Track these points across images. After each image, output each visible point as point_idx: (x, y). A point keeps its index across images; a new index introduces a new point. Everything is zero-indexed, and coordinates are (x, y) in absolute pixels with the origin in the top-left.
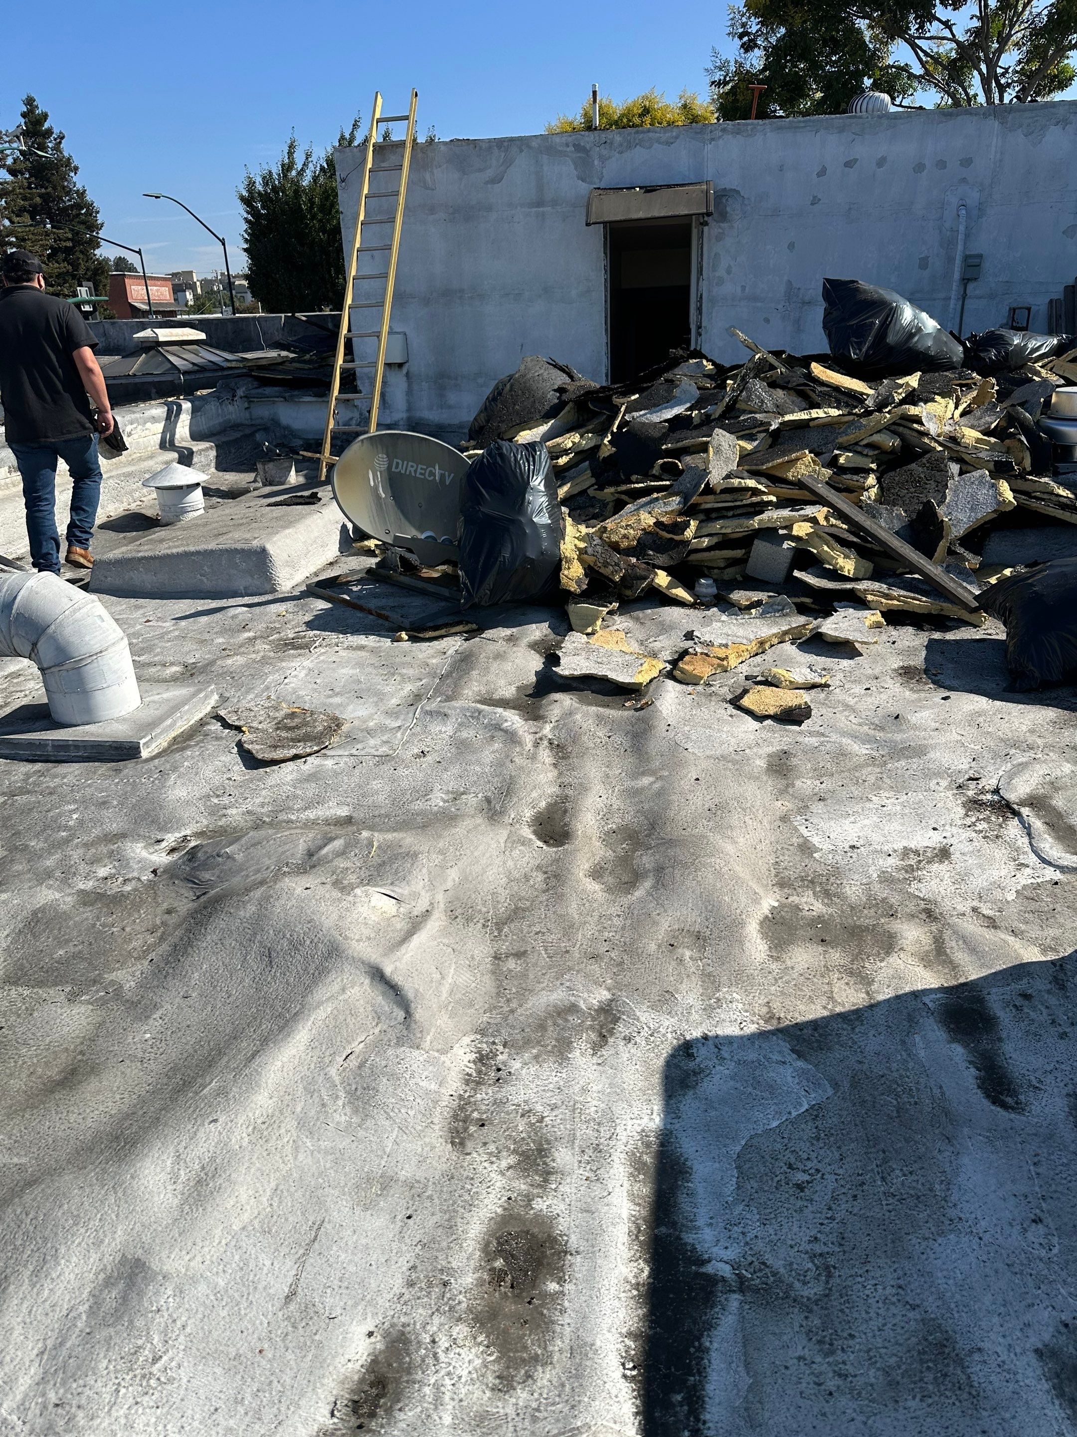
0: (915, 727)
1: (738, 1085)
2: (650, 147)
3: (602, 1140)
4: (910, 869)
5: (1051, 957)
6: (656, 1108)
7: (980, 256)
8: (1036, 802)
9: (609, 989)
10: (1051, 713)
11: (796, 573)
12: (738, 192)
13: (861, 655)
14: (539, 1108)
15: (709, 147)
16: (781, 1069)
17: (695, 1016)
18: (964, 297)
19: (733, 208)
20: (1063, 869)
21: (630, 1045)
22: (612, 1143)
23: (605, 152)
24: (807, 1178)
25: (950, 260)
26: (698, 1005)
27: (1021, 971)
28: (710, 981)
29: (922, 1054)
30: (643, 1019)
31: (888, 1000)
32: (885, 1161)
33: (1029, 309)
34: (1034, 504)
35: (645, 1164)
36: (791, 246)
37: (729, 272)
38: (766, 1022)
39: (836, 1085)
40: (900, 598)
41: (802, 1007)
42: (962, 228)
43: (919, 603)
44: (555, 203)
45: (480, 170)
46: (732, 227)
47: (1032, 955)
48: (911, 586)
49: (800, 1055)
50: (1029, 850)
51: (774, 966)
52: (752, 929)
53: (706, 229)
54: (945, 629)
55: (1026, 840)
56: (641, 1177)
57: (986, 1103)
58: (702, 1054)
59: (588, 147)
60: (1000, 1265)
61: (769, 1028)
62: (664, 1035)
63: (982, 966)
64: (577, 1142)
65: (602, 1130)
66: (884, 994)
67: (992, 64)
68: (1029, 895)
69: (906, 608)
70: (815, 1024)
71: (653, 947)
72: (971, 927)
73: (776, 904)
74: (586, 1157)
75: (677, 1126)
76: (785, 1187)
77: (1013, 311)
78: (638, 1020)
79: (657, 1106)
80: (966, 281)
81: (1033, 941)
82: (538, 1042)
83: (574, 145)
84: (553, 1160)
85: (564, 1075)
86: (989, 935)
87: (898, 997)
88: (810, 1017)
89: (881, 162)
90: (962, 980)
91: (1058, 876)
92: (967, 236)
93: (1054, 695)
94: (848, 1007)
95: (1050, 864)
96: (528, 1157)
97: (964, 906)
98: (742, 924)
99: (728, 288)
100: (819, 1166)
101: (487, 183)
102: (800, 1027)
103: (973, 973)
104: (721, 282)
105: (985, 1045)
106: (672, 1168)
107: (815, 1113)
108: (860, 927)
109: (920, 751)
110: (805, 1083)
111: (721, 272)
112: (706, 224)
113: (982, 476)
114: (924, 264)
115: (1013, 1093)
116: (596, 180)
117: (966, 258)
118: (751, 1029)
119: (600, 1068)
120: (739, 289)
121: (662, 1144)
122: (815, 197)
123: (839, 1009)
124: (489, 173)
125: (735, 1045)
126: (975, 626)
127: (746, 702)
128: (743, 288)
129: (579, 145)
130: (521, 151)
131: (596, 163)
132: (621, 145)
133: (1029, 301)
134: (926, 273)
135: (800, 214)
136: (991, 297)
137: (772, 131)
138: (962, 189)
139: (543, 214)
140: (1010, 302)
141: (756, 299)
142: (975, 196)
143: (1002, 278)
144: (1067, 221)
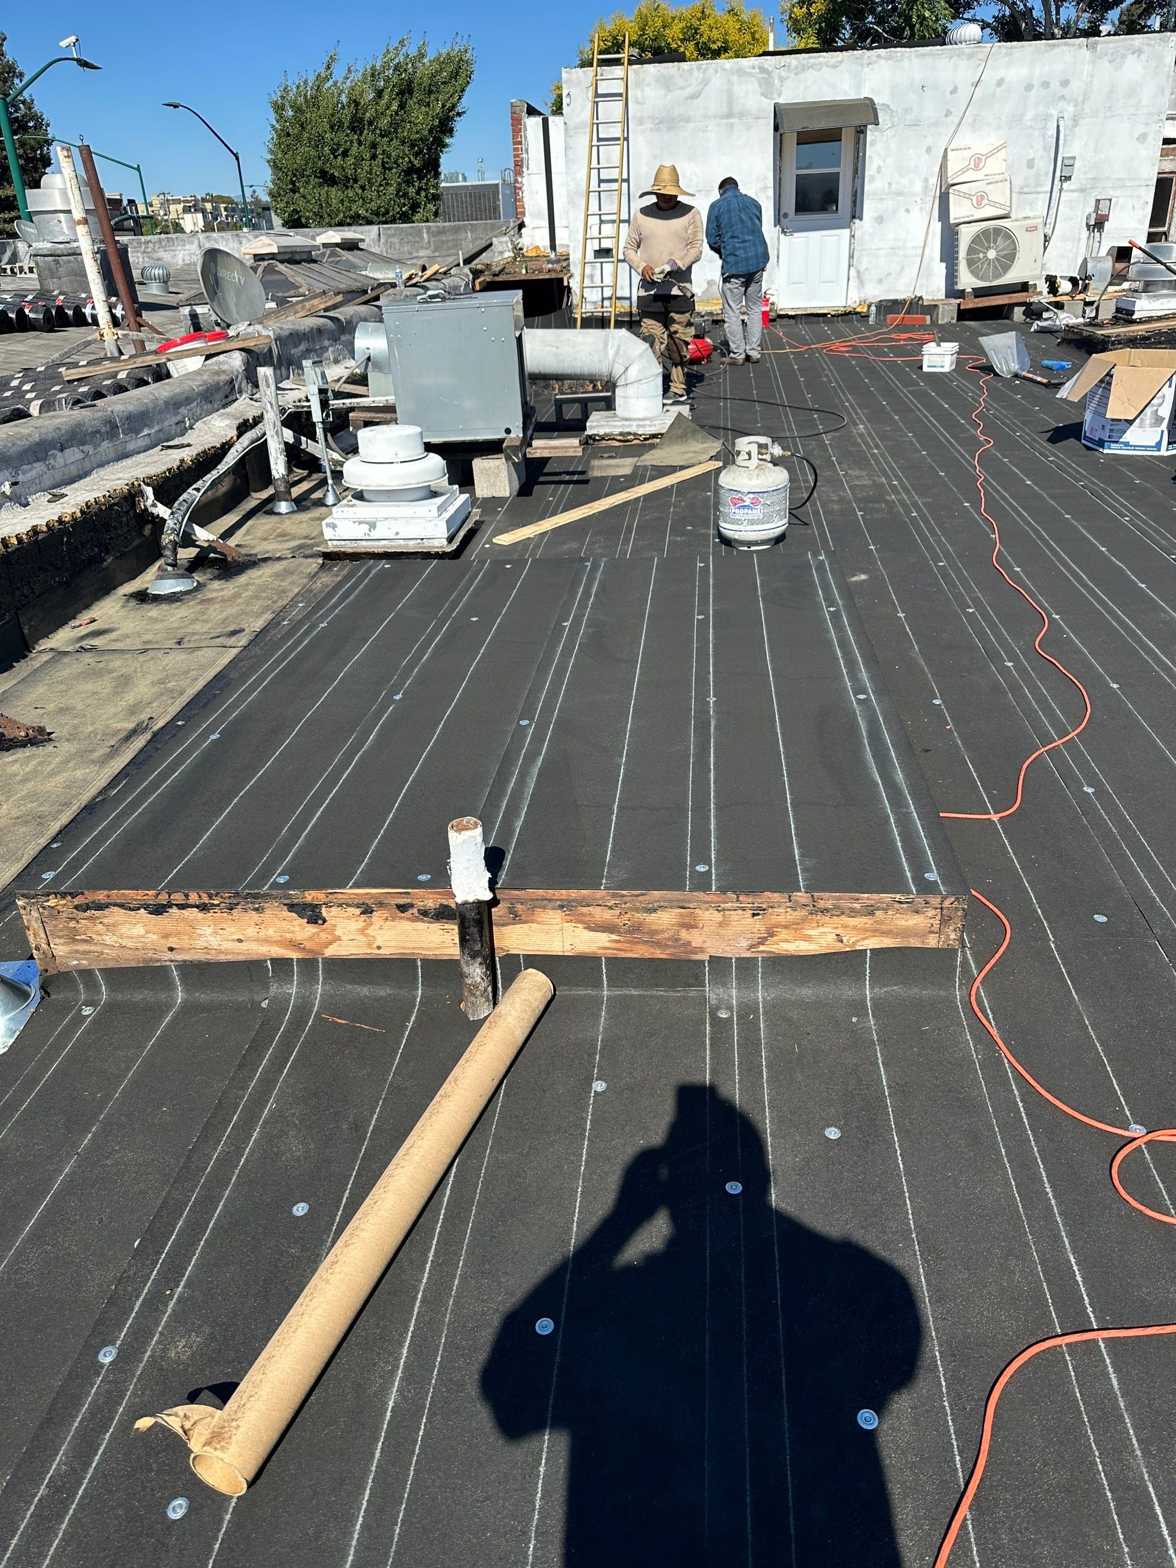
2: (820, 69)
7: (1074, 158)
12: (888, 106)
15: (867, 70)
18: (1061, 190)
19: (880, 113)
23: (783, 74)
33: (1110, 200)
44: (742, 115)
45: (682, 88)
46: (882, 132)
59: (770, 69)
77: (1098, 201)
80: (1062, 178)
83: (760, 68)
89: (1000, 82)
92: (1065, 142)
101: (687, 99)
104: (872, 177)
111: (873, 170)
112: (862, 132)
114: (1030, 165)
116: (775, 96)
117: (1064, 159)
120: (886, 185)
122: (948, 110)
124: (689, 91)
128: (890, 184)
129: (763, 68)
130: (716, 72)
131: (776, 82)
132: (797, 68)
133: (1110, 193)
134: (1032, 172)
135: (936, 124)
136: (1082, 190)
137: (916, 57)
138: (1062, 104)
139: (732, 125)
140: (1096, 195)
141: (899, 194)
142: (1071, 108)
143: (1090, 175)
144: (1140, 130)
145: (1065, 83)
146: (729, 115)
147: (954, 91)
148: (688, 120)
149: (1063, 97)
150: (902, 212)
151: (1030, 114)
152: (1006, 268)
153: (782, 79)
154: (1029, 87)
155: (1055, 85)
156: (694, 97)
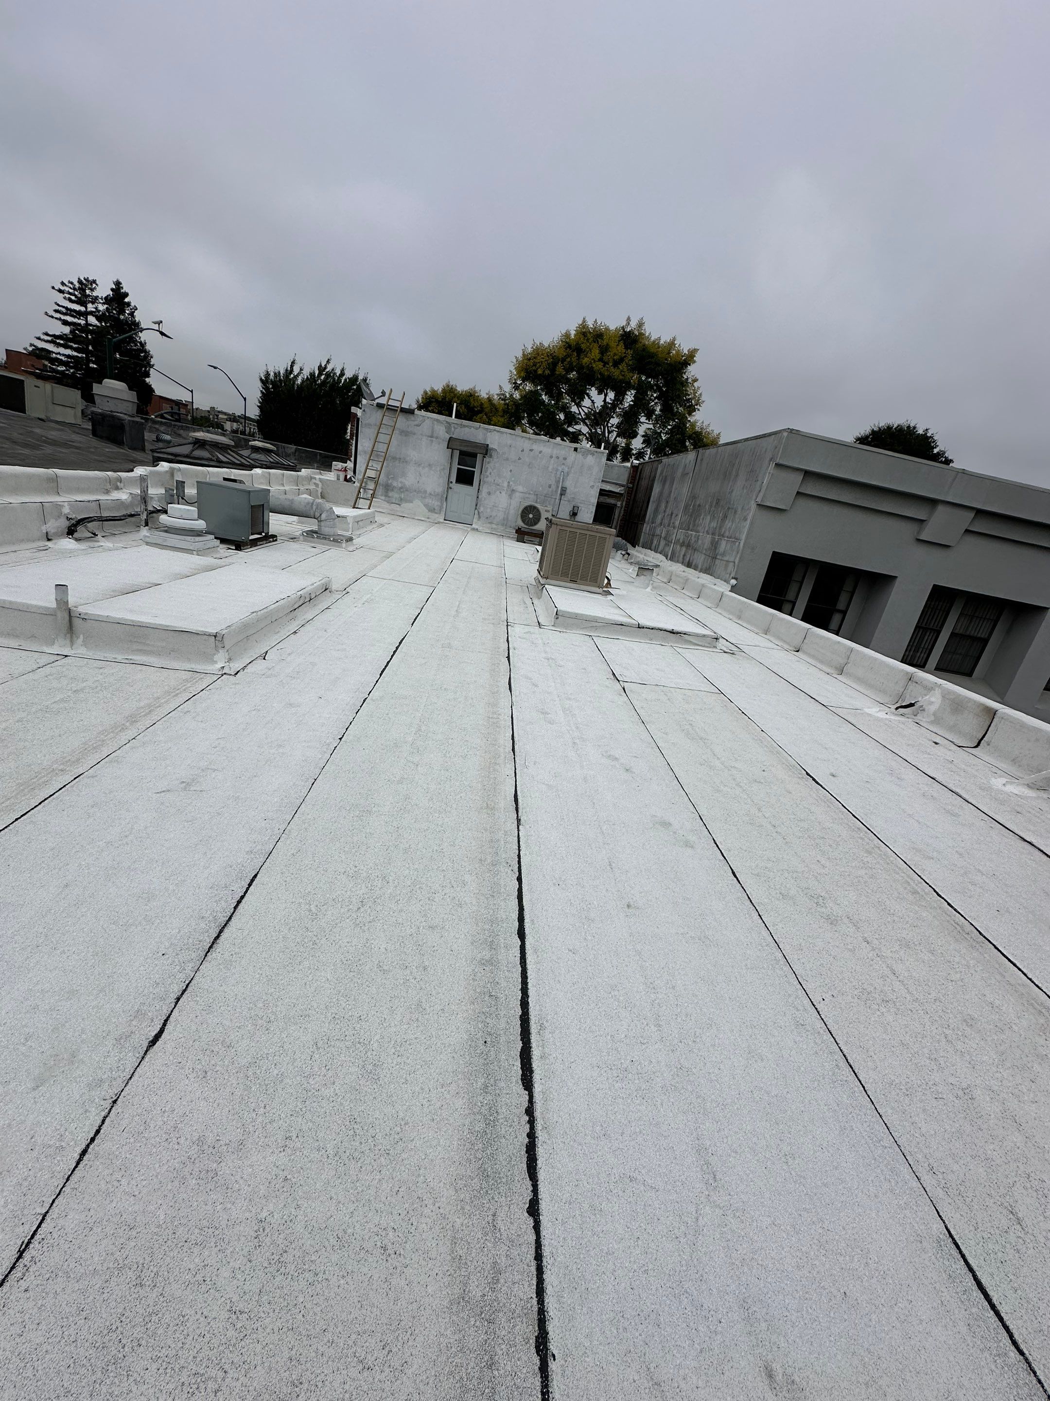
2: (471, 428)
7: (566, 488)
12: (496, 450)
15: (489, 434)
18: (561, 499)
19: (494, 454)
23: (456, 426)
25: (558, 487)
36: (511, 471)
37: (490, 474)
42: (562, 478)
45: (413, 421)
46: (493, 460)
53: (485, 459)
59: (451, 423)
80: (561, 495)
83: (446, 421)
89: (540, 452)
92: (563, 481)
99: (489, 479)
101: (415, 425)
104: (487, 477)
111: (488, 473)
112: (485, 456)
114: (550, 486)
116: (452, 434)
117: (562, 487)
120: (493, 481)
122: (520, 458)
124: (416, 423)
128: (495, 480)
129: (448, 422)
130: (428, 419)
131: (452, 428)
132: (461, 425)
133: (579, 505)
134: (551, 489)
135: (515, 462)
136: (569, 501)
137: (509, 434)
138: (563, 466)
139: (432, 440)
140: (573, 503)
141: (498, 485)
142: (566, 469)
143: (572, 496)
144: (592, 484)
145: (565, 459)
146: (432, 437)
147: (523, 451)
148: (414, 434)
149: (563, 464)
150: (498, 492)
151: (551, 467)
152: (536, 524)
153: (455, 428)
154: (551, 457)
155: (561, 458)
156: (417, 425)
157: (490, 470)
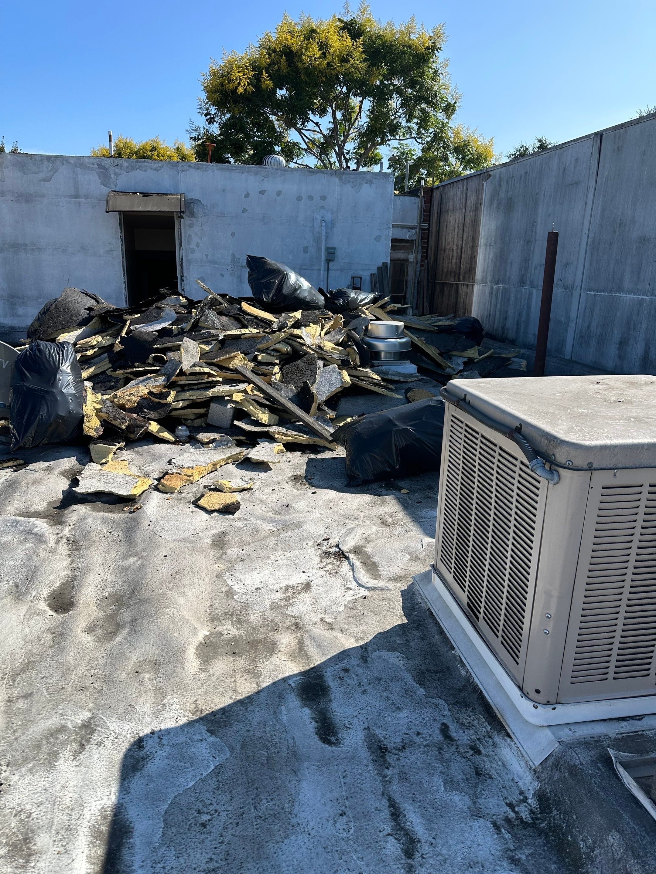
0: (297, 511)
1: (170, 762)
2: (146, 171)
3: (72, 822)
4: (288, 599)
5: (361, 643)
6: (113, 790)
7: (334, 248)
8: (357, 551)
9: (90, 711)
10: (367, 498)
11: (236, 422)
12: (200, 201)
13: (271, 469)
14: (28, 807)
15: (181, 175)
16: (199, 745)
17: (147, 719)
18: (328, 269)
19: (197, 209)
20: (369, 589)
21: (101, 748)
22: (79, 822)
23: (117, 171)
24: (209, 817)
25: (319, 249)
26: (150, 711)
27: (344, 654)
28: (160, 692)
29: (285, 718)
30: (111, 728)
31: (268, 687)
32: (257, 795)
33: (361, 278)
34: (361, 383)
35: (101, 832)
36: (233, 234)
37: (198, 245)
38: (193, 714)
39: (232, 749)
40: (293, 436)
41: (217, 700)
42: (324, 233)
43: (303, 438)
44: (86, 197)
45: (35, 173)
46: (197, 221)
47: (350, 643)
48: (298, 429)
49: (212, 732)
50: (352, 579)
51: (202, 676)
52: (191, 652)
53: (182, 220)
54: (317, 452)
55: (351, 573)
56: (98, 842)
57: (320, 743)
58: (149, 745)
59: (107, 166)
60: (320, 849)
61: (195, 718)
62: (125, 736)
63: (323, 655)
64: (54, 827)
65: (73, 814)
66: (266, 682)
67: (341, 148)
68: (351, 607)
69: (296, 441)
70: (223, 711)
71: (124, 675)
72: (319, 631)
73: (208, 633)
74: (60, 837)
75: (126, 800)
76: (194, 828)
77: (353, 278)
78: (108, 729)
79: (114, 788)
80: (328, 261)
81: (352, 635)
82: (34, 758)
83: (98, 165)
84: (35, 845)
85: (50, 779)
86: (328, 634)
87: (274, 683)
88: (221, 706)
89: (279, 193)
90: (312, 666)
91: (366, 593)
92: (327, 237)
93: (370, 487)
94: (245, 695)
95: (362, 586)
96: (16, 846)
97: (316, 618)
98: (183, 650)
99: (198, 255)
100: (218, 807)
101: (40, 181)
102: (214, 714)
103: (318, 660)
104: (193, 251)
105: (322, 706)
106: (120, 831)
107: (218, 771)
108: (257, 640)
109: (298, 525)
110: (213, 751)
111: (193, 246)
112: (182, 217)
113: (334, 368)
114: (306, 250)
115: (335, 733)
116: (112, 186)
117: (327, 249)
118: (184, 721)
119: (77, 768)
120: (204, 256)
121: (115, 815)
122: (244, 209)
123: (239, 697)
124: (41, 176)
125: (172, 734)
126: (333, 450)
127: (202, 502)
128: (207, 256)
129: (101, 165)
130: (63, 164)
131: (112, 176)
132: (128, 168)
133: (361, 272)
134: (308, 254)
135: (236, 217)
136: (343, 269)
137: (217, 170)
138: (323, 212)
139: (79, 203)
140: (351, 272)
141: (214, 263)
142: (329, 216)
143: (347, 259)
144: (377, 232)
145: (324, 198)
146: (77, 196)
147: (247, 195)
148: (43, 196)
149: (323, 207)
150: (218, 276)
151: (302, 216)
153: (117, 175)
154: (299, 199)
155: (317, 199)
157: (195, 240)
